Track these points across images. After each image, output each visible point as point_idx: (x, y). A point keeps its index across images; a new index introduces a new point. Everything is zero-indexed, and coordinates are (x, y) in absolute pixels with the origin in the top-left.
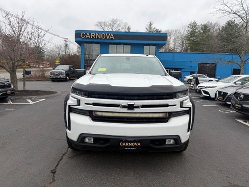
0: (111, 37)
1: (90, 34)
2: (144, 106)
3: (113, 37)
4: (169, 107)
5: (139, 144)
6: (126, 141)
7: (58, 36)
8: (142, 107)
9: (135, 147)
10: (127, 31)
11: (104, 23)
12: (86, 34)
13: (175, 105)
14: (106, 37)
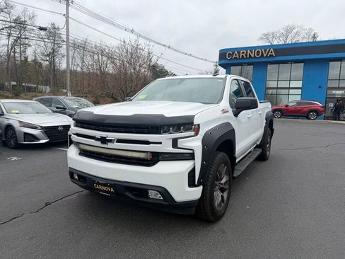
0: (270, 54)
1: (239, 53)
2: (119, 141)
3: (273, 54)
4: (151, 145)
5: (112, 190)
6: (98, 184)
7: (206, 60)
8: (117, 142)
9: (108, 192)
10: (311, 40)
11: (273, 34)
12: (233, 53)
13: (161, 143)
14: (262, 55)
